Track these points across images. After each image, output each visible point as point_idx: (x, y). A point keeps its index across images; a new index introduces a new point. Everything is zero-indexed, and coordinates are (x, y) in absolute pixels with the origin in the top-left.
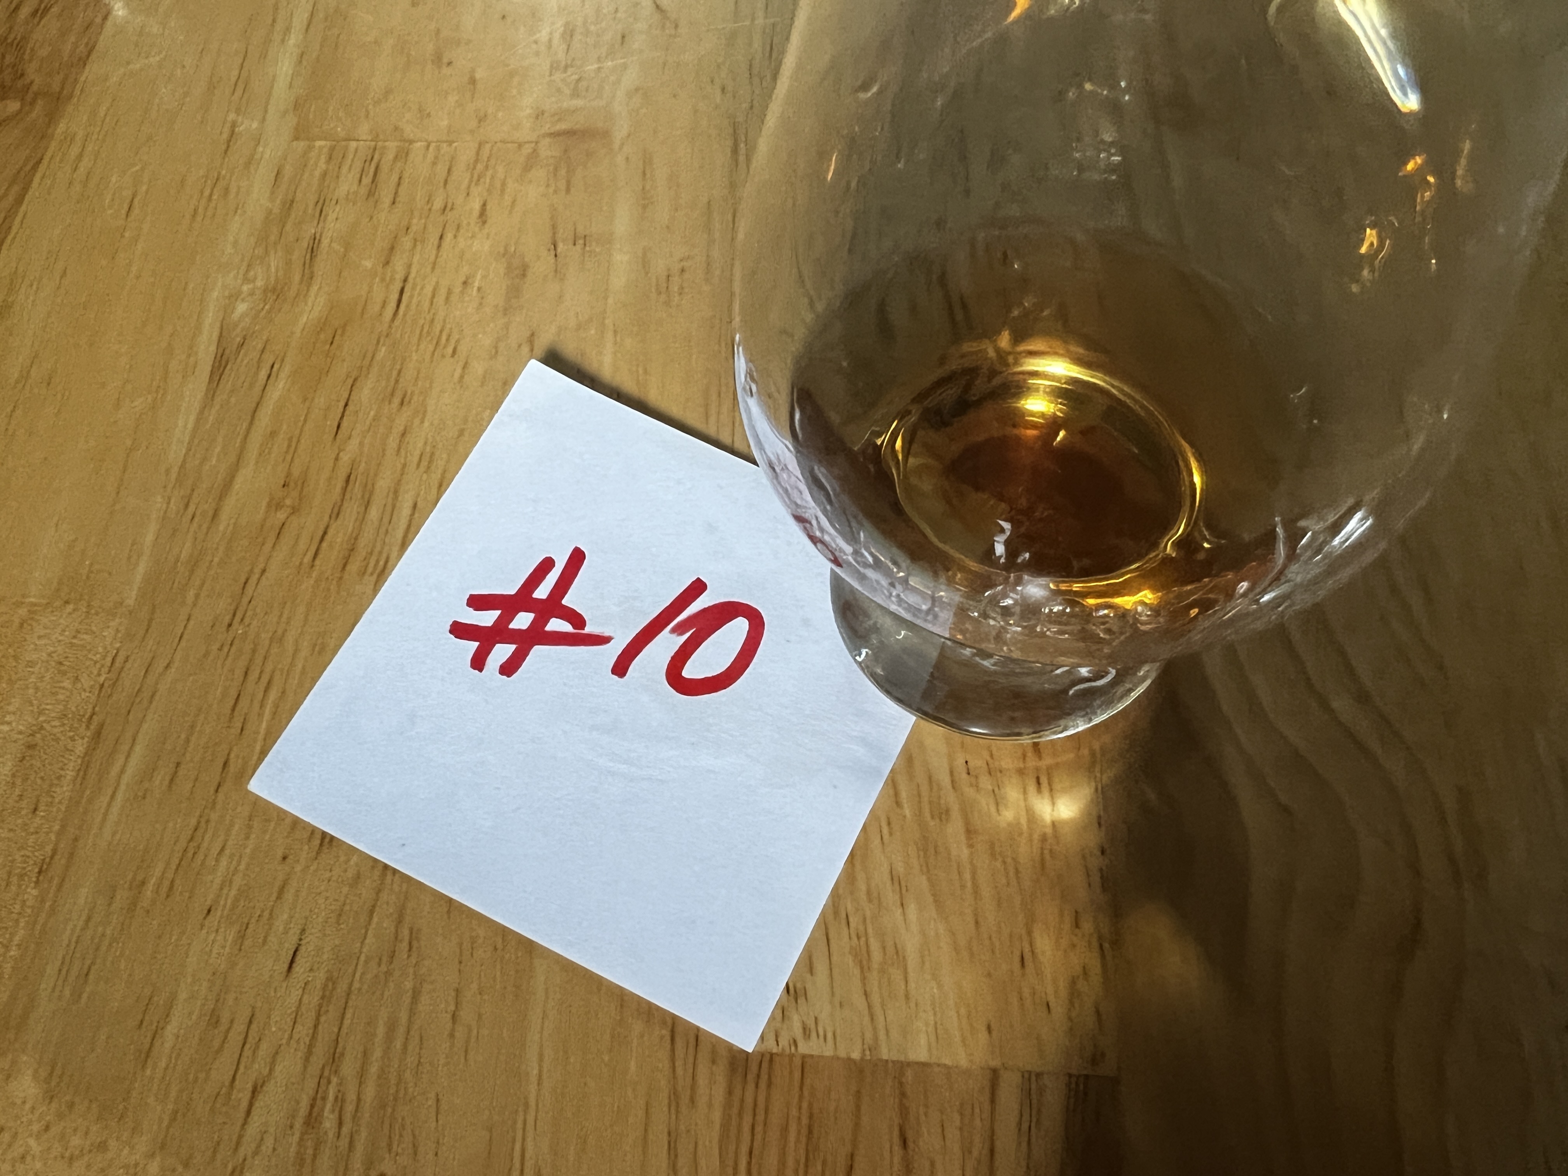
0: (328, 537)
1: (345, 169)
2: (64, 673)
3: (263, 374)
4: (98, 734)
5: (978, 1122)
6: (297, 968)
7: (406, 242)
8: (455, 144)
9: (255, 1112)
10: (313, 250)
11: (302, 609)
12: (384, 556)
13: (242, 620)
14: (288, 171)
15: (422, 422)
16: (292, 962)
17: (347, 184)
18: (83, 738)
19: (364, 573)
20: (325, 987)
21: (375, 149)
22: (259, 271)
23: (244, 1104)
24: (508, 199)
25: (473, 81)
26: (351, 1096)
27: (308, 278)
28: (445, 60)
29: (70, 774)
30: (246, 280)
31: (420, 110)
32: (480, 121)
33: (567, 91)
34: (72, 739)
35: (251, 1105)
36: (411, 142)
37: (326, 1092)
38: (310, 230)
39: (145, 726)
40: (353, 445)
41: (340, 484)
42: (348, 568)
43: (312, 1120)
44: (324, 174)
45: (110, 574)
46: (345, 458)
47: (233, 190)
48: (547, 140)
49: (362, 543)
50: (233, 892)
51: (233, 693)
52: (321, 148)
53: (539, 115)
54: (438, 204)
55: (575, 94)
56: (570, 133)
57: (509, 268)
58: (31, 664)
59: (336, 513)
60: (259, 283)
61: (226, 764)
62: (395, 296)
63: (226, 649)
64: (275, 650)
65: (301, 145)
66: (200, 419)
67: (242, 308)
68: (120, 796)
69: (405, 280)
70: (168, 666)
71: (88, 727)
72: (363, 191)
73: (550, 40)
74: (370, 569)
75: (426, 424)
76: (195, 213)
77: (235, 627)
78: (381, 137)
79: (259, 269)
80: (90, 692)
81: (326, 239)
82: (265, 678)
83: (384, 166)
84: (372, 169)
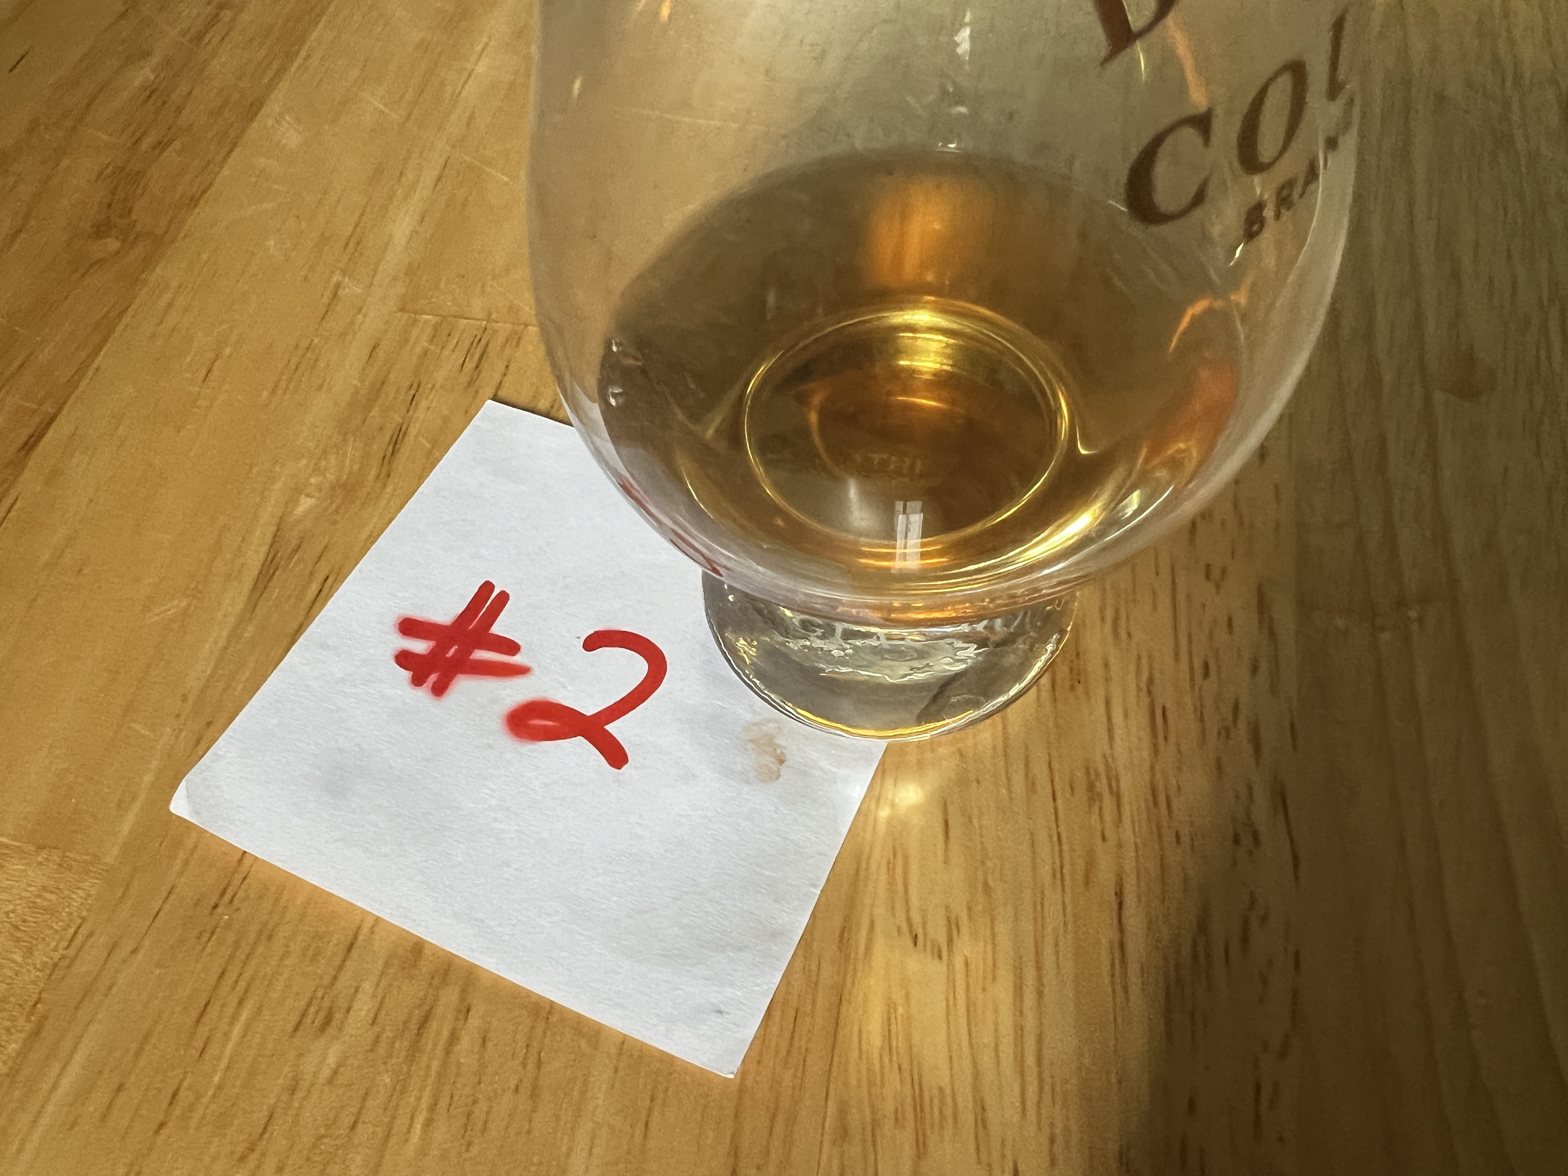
1: (447, 351)
2: (18, 940)
3: (314, 587)
4: (37, 1032)
10: (396, 443)
13: (231, 902)
14: (386, 345)
17: (447, 367)
18: (20, 1033)
21: (485, 330)
22: (332, 462)
27: (385, 476)
30: (316, 470)
34: (8, 1031)
36: (525, 326)
38: (398, 418)
39: (92, 1029)
44: (426, 352)
45: (96, 818)
47: (322, 364)
52: (426, 322)
60: (331, 477)
61: (175, 1095)
63: (205, 939)
64: (260, 949)
65: (405, 318)
66: (234, 635)
67: (305, 504)
68: (44, 1121)
70: (134, 952)
71: (28, 1020)
72: (464, 378)
76: (276, 386)
77: (219, 910)
78: (494, 316)
79: (332, 459)
80: (41, 971)
81: (413, 432)
82: (242, 984)
83: (492, 353)
84: (478, 353)
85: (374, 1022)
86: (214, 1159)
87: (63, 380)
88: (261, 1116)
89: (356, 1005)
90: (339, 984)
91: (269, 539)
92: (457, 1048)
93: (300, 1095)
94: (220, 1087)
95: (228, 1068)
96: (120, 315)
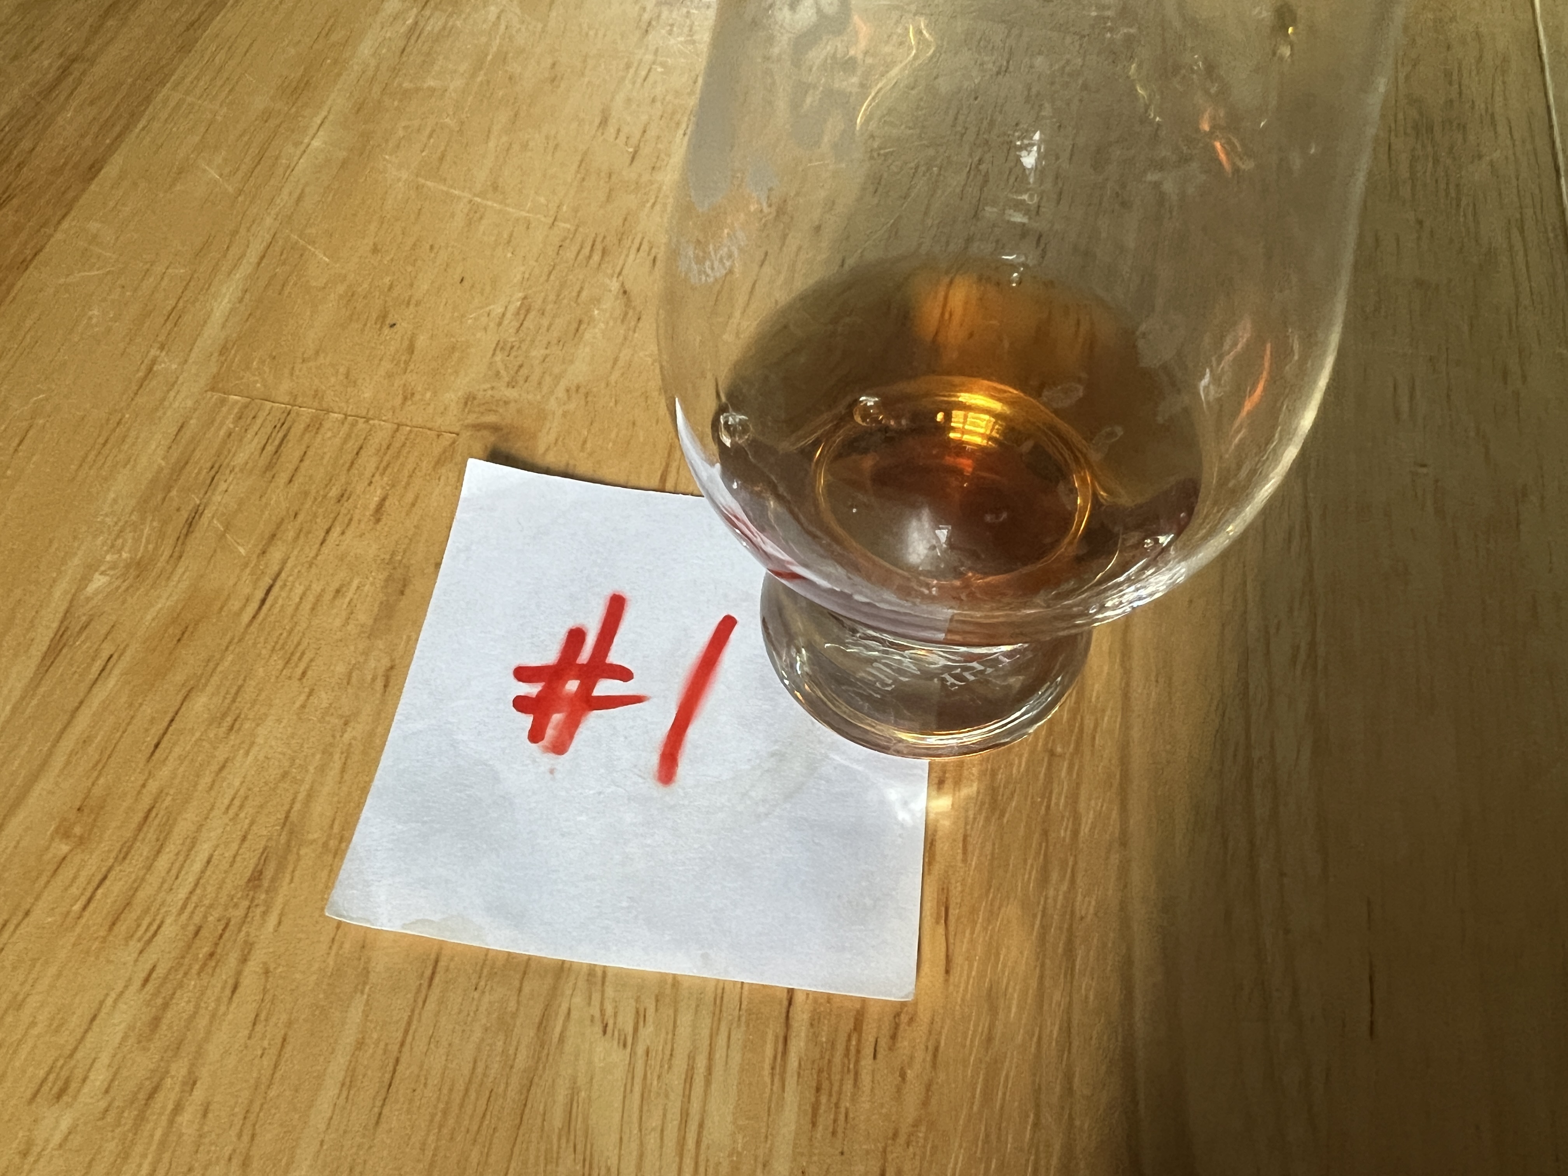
0: (107, 882)
1: (251, 433)
3: (98, 665)
7: (289, 531)
8: (371, 422)
10: (190, 524)
11: (52, 970)
12: (159, 918)
14: (192, 427)
15: (247, 753)
17: (248, 451)
19: (132, 937)
21: (289, 414)
22: (129, 538)
24: (410, 497)
25: (411, 349)
27: (177, 557)
28: (389, 321)
30: (113, 548)
31: (347, 376)
32: (405, 399)
33: (505, 378)
36: (328, 411)
38: (197, 499)
40: (165, 772)
41: (138, 817)
42: (116, 929)
44: (228, 435)
46: (153, 786)
47: (130, 439)
48: (469, 434)
49: (141, 895)
52: (237, 402)
53: (469, 400)
54: (334, 492)
55: (511, 384)
56: (496, 427)
57: (389, 579)
59: (124, 854)
60: (126, 555)
62: (260, 594)
65: (215, 397)
69: (278, 576)
72: (263, 462)
73: (504, 315)
74: (139, 933)
75: (250, 758)
76: (85, 458)
78: (299, 400)
79: (129, 536)
81: (208, 514)
83: (293, 437)
84: (281, 435)
85: (107, 1091)
89: (92, 1076)
90: (79, 1055)
91: (60, 616)
92: (179, 1119)
93: (31, 1159)
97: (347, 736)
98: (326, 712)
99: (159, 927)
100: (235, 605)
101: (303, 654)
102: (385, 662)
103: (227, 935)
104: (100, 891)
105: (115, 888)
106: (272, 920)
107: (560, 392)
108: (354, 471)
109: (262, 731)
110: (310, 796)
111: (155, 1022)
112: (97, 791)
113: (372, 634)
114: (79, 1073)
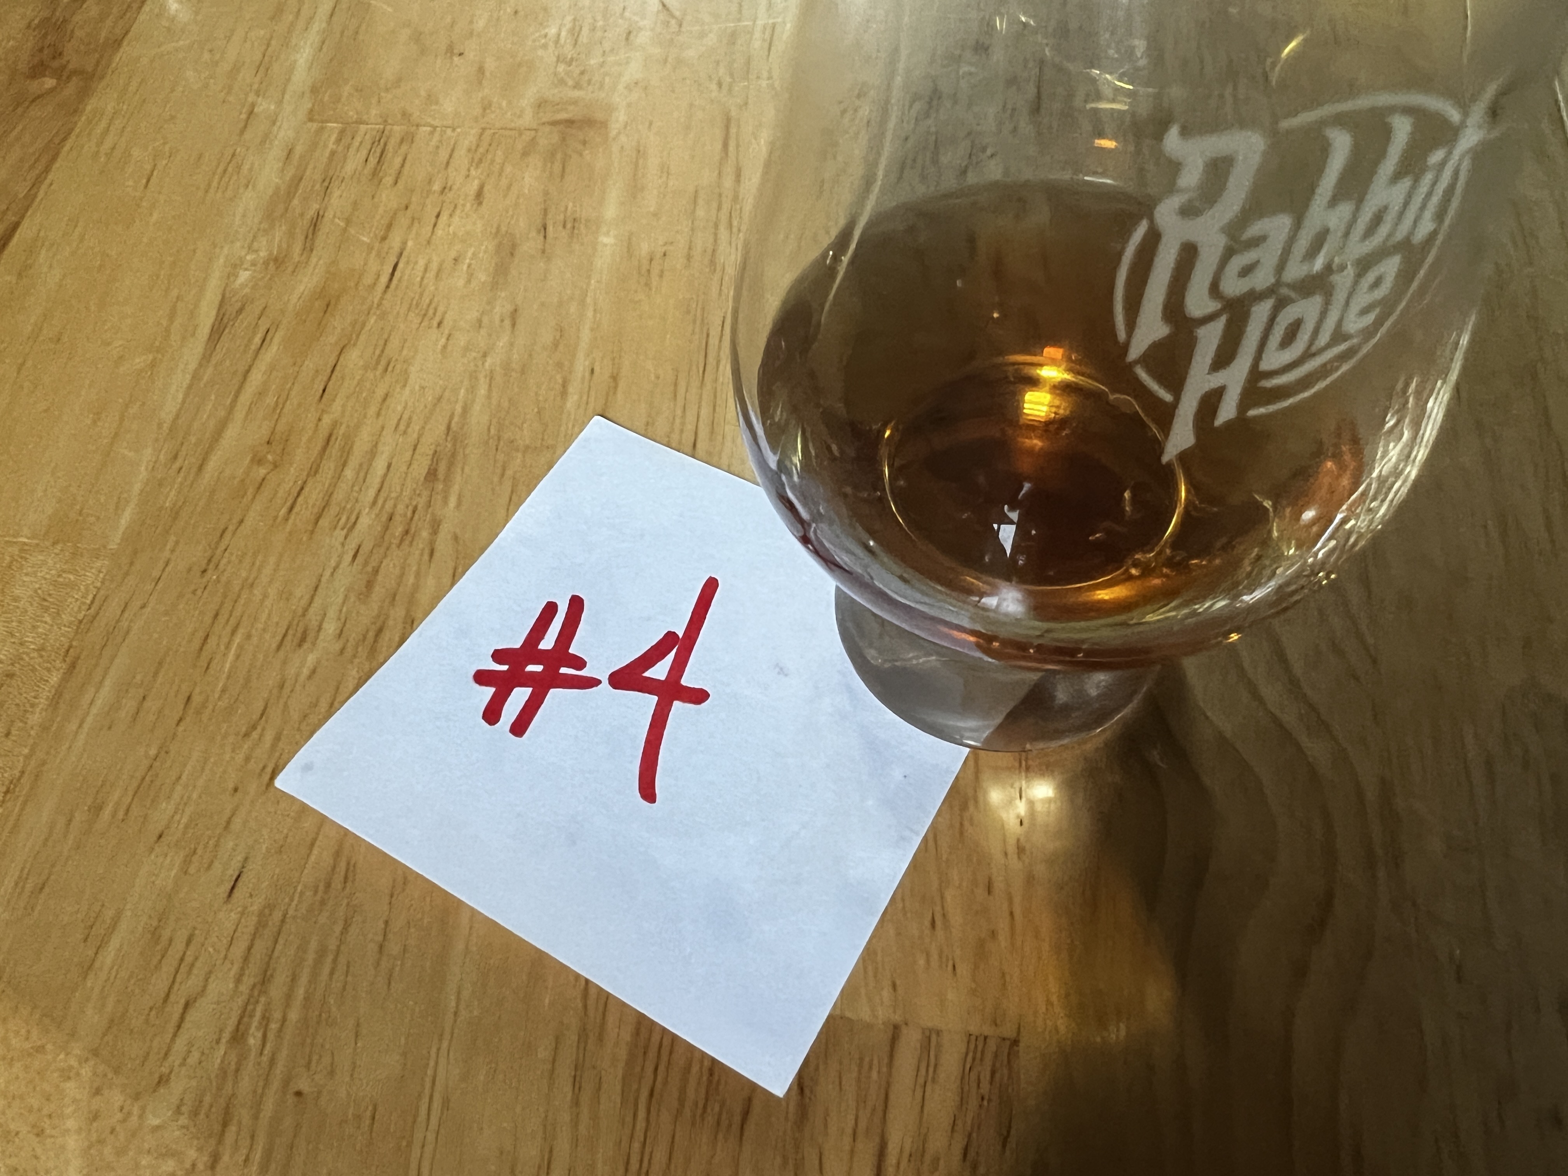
0: (304, 493)
1: (352, 151)
2: (47, 609)
3: (258, 338)
4: (73, 666)
5: (874, 1075)
6: (237, 893)
7: (403, 221)
8: (459, 130)
9: (186, 1025)
10: (315, 225)
11: (272, 560)
12: (355, 512)
13: (217, 566)
14: (299, 149)
15: (403, 389)
16: (233, 888)
17: (353, 163)
18: (58, 670)
19: (335, 528)
20: (261, 914)
21: (383, 132)
22: (263, 241)
23: (176, 1017)
24: (504, 182)
25: (481, 70)
26: (277, 1015)
27: (309, 250)
28: (457, 51)
29: (43, 702)
30: (250, 250)
31: (429, 97)
32: (484, 109)
33: (570, 83)
34: (49, 670)
35: (182, 1018)
36: (417, 126)
37: (254, 1010)
38: (316, 206)
39: (117, 661)
40: (336, 408)
41: (320, 443)
42: (320, 525)
43: (238, 1037)
44: (333, 153)
45: (98, 518)
46: (327, 420)
47: (246, 167)
48: (547, 129)
49: (336, 500)
50: (184, 820)
51: (201, 634)
52: (332, 129)
53: (541, 104)
54: (436, 187)
55: (577, 86)
56: (570, 123)
57: (499, 247)
58: (16, 599)
59: (314, 470)
60: (263, 254)
61: (189, 698)
62: (388, 270)
63: (199, 593)
64: (244, 596)
65: (314, 126)
66: (196, 376)
67: (244, 276)
68: (86, 726)
69: (401, 254)
70: (143, 607)
71: (64, 660)
72: (368, 170)
73: (558, 35)
74: (341, 525)
75: (407, 390)
76: (209, 185)
77: (209, 572)
78: (390, 121)
80: (69, 627)
81: (329, 214)
82: (233, 621)
83: (390, 148)
84: (379, 150)
85: (340, 636)
86: (225, 737)
87: (21, 196)
88: (259, 705)
89: (325, 625)
90: (310, 614)
91: (216, 305)
93: (287, 689)
94: (223, 691)
95: (228, 678)
96: (65, 139)
97: (487, 365)
98: (466, 349)
99: (357, 518)
100: (368, 280)
101: (436, 310)
102: (509, 307)
103: (416, 517)
104: (300, 499)
105: (314, 495)
106: (453, 501)
107: (621, 87)
108: (450, 169)
109: (413, 369)
110: (465, 410)
111: (370, 585)
112: (280, 428)
113: (494, 286)
114: (314, 624)
